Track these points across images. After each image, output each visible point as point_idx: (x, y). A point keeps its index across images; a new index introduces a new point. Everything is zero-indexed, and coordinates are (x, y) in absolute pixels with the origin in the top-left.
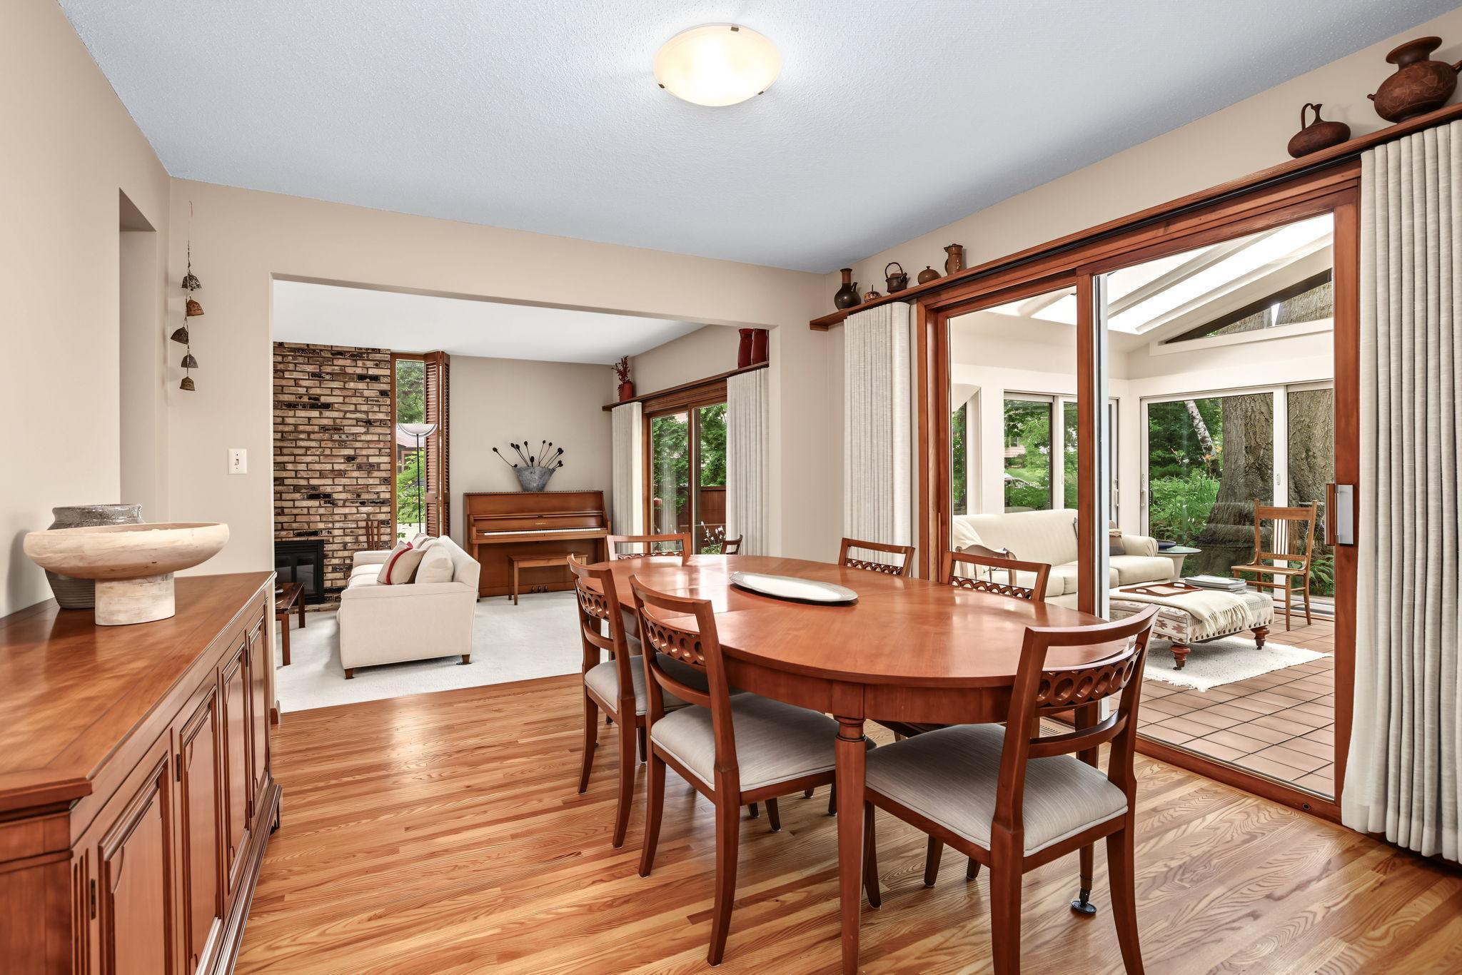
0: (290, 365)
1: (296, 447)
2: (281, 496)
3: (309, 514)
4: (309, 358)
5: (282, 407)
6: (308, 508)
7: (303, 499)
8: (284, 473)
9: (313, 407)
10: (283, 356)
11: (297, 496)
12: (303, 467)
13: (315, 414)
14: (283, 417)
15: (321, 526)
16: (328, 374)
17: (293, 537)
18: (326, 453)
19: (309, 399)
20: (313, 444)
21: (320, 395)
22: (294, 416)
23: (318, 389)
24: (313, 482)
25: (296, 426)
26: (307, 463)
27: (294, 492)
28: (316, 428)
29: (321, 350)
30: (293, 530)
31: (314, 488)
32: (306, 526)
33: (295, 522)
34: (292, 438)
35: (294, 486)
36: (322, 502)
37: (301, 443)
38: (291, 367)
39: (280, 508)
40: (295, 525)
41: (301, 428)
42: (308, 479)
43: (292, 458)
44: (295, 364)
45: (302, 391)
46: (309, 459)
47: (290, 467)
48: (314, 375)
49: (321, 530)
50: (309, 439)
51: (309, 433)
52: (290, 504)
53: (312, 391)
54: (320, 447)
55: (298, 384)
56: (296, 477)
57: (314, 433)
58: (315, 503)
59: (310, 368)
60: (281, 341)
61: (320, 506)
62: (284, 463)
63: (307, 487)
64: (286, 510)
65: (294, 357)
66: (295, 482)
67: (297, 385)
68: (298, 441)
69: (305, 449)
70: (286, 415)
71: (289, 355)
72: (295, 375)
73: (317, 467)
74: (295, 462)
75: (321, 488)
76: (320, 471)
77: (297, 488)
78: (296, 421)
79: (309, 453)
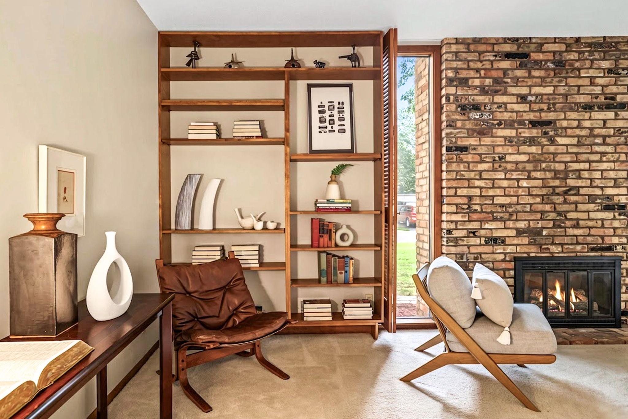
0: (587, 62)
1: (592, 153)
2: (576, 207)
3: (603, 226)
4: (605, 52)
5: (578, 109)
6: (603, 220)
7: (598, 211)
8: (580, 181)
9: (609, 107)
10: (580, 53)
11: (592, 206)
12: (597, 175)
13: (611, 115)
14: (579, 120)
15: (615, 240)
16: (623, 69)
17: (588, 252)
18: (621, 159)
19: (606, 99)
20: (610, 149)
21: (617, 94)
22: (590, 119)
23: (613, 87)
24: (609, 191)
25: (591, 129)
26: (602, 171)
27: (588, 203)
28: (612, 132)
29: (617, 43)
30: (588, 244)
31: (609, 197)
32: (600, 241)
33: (589, 235)
34: (588, 143)
35: (589, 196)
36: (616, 214)
37: (597, 148)
38: (588, 64)
39: (575, 219)
40: (589, 239)
41: (596, 132)
42: (602, 188)
43: (587, 165)
44: (592, 61)
45: (598, 90)
46: (605, 166)
47: (586, 174)
48: (610, 71)
49: (616, 245)
50: (604, 143)
51: (604, 137)
52: (584, 216)
53: (608, 90)
54: (616, 152)
55: (594, 83)
56: (591, 186)
57: (610, 136)
58: (608, 215)
59: (606, 64)
60: (577, 36)
61: (614, 218)
62: (579, 171)
63: (602, 197)
64: (581, 222)
65: (591, 53)
66: (591, 191)
67: (592, 84)
68: (593, 147)
69: (600, 155)
70: (581, 118)
71: (586, 51)
72: (592, 73)
73: (612, 174)
74: (589, 170)
75: (615, 198)
76: (615, 180)
77: (592, 199)
78: (591, 124)
79: (604, 159)
